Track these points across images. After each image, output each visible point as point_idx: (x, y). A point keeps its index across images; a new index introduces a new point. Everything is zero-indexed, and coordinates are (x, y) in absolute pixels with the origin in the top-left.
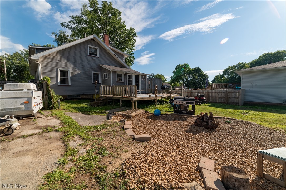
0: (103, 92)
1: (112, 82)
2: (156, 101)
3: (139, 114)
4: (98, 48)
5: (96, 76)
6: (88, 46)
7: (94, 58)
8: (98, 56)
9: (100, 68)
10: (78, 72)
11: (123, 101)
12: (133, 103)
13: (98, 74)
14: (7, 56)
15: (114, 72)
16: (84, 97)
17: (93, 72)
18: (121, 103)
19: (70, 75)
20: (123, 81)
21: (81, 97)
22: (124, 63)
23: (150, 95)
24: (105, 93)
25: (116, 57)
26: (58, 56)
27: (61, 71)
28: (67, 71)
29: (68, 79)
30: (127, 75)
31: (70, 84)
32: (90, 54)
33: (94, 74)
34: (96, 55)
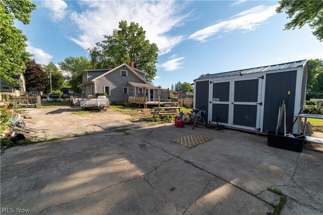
0: (130, 100)
1: (135, 94)
2: (159, 105)
3: (147, 111)
4: (127, 71)
5: (126, 89)
6: (121, 70)
7: (124, 78)
8: (127, 76)
9: (128, 84)
10: (115, 87)
11: (141, 105)
12: (145, 106)
13: (127, 88)
14: (44, 67)
15: (137, 88)
16: (118, 103)
17: (123, 87)
18: (140, 106)
19: (110, 90)
20: (143, 93)
21: (116, 103)
22: (144, 80)
23: (155, 102)
24: (131, 101)
25: (139, 76)
26: (105, 79)
27: (105, 87)
28: (109, 87)
29: (109, 92)
30: (146, 89)
31: (110, 95)
32: (122, 75)
33: (124, 88)
34: (126, 76)
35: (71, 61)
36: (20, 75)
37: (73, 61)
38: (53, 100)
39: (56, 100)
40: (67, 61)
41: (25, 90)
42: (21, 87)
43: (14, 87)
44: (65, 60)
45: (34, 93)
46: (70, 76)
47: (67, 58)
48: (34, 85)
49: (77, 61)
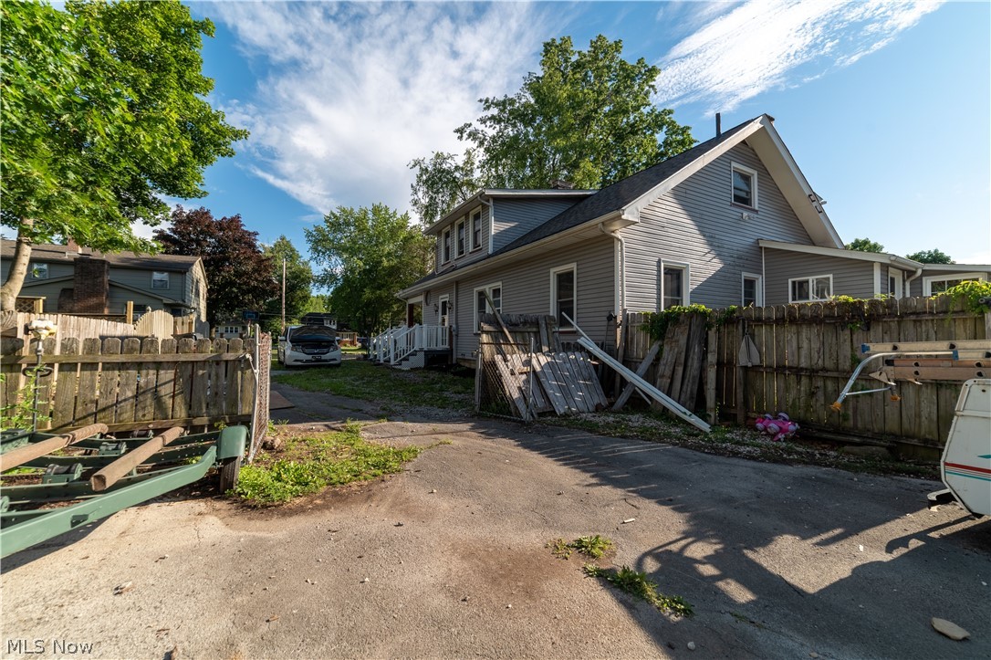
35: (341, 221)
36: (192, 264)
37: (347, 224)
38: (310, 357)
39: (324, 357)
40: (330, 223)
41: (203, 318)
42: (189, 307)
43: (165, 304)
44: (326, 221)
45: (232, 332)
46: (339, 270)
47: (332, 213)
48: (232, 304)
49: (359, 222)
